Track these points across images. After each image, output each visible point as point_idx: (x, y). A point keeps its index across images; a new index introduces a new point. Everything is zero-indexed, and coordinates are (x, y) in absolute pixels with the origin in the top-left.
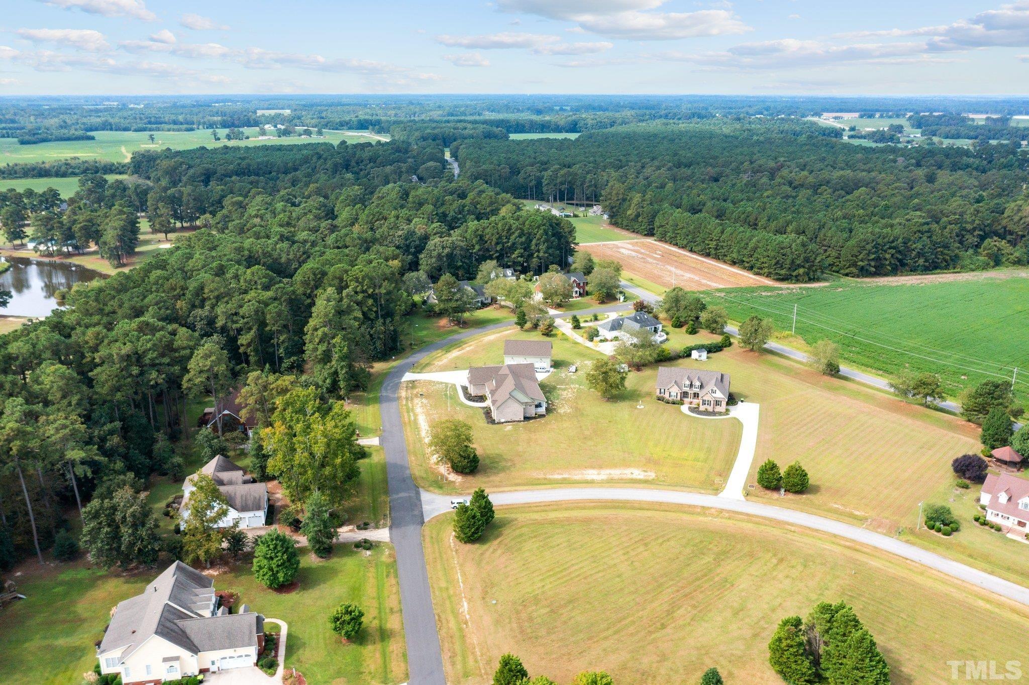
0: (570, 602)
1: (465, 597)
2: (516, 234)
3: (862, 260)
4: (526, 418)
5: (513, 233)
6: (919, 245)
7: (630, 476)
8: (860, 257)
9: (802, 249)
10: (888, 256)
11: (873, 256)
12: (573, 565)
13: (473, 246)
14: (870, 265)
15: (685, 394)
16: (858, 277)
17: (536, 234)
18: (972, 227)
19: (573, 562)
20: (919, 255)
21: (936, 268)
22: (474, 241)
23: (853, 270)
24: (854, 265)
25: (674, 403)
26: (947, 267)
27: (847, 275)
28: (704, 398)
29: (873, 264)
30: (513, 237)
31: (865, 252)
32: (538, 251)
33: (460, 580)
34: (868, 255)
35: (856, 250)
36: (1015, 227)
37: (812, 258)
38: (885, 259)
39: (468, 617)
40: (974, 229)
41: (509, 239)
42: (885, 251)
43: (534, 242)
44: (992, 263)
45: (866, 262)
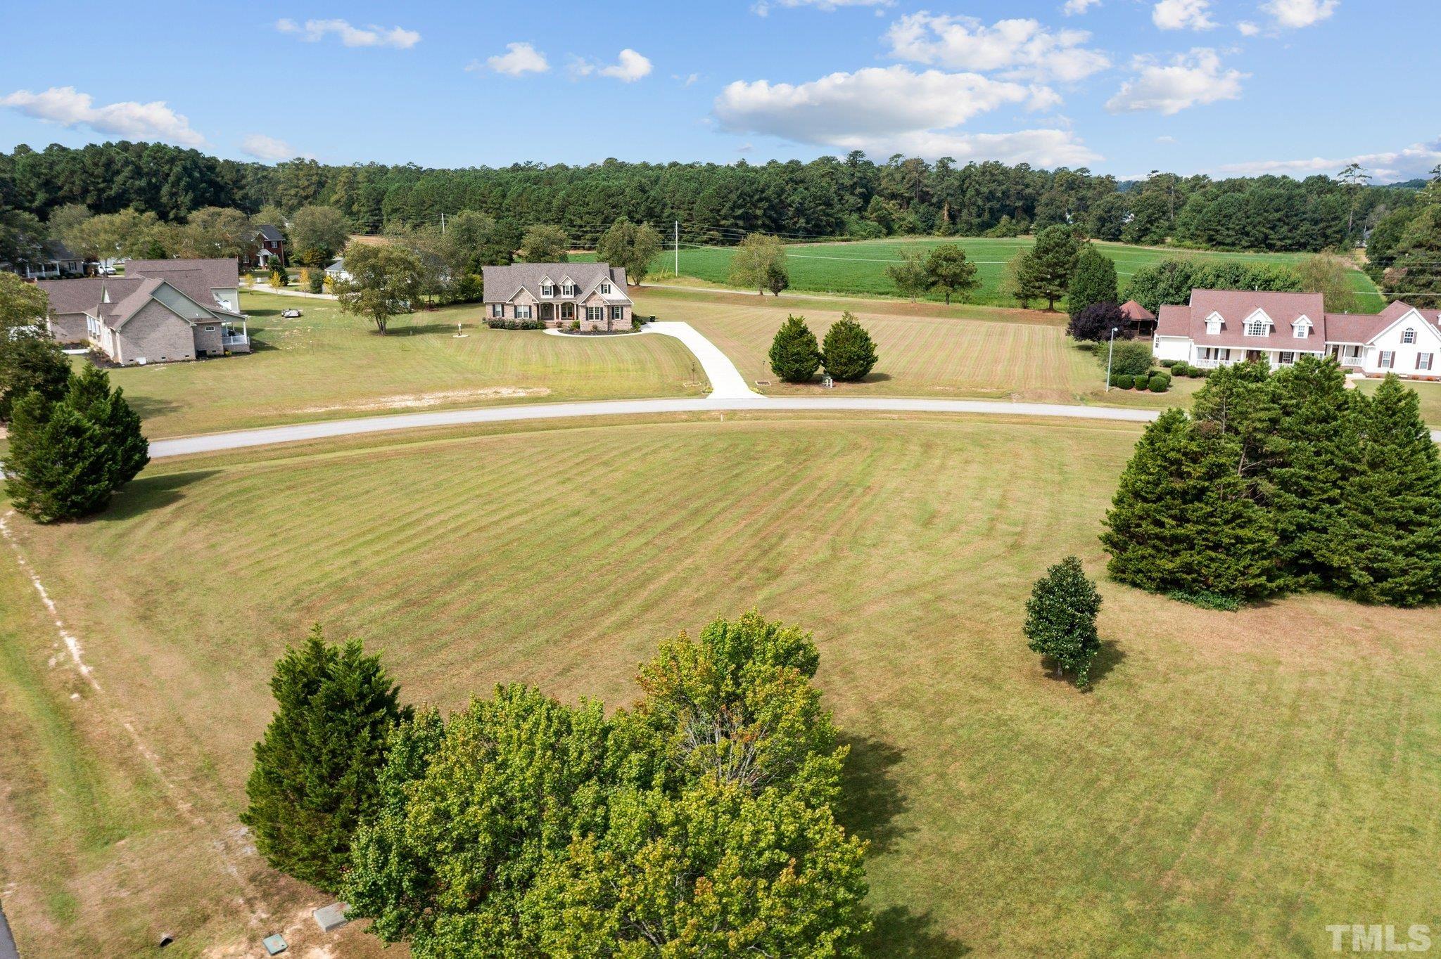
0: (462, 576)
1: (68, 627)
2: (127, 172)
3: (725, 218)
4: (201, 355)
5: (118, 172)
6: (797, 198)
7: (493, 396)
8: (723, 212)
9: (640, 195)
10: (759, 212)
11: (739, 212)
12: (429, 516)
13: (33, 195)
14: (736, 225)
15: (546, 309)
16: (723, 243)
17: (168, 175)
18: (851, 183)
19: (428, 511)
20: (800, 212)
21: (820, 234)
22: (32, 185)
23: (716, 234)
24: (716, 226)
25: (526, 327)
26: (832, 233)
27: (706, 242)
28: (589, 305)
29: (741, 223)
30: (119, 179)
31: (728, 205)
32: (177, 207)
33: (44, 595)
34: (732, 209)
35: (715, 201)
36: (899, 187)
37: (658, 210)
38: (756, 217)
39: (84, 670)
40: (854, 186)
41: (111, 181)
42: (756, 207)
43: (165, 189)
44: (884, 231)
45: (731, 221)
